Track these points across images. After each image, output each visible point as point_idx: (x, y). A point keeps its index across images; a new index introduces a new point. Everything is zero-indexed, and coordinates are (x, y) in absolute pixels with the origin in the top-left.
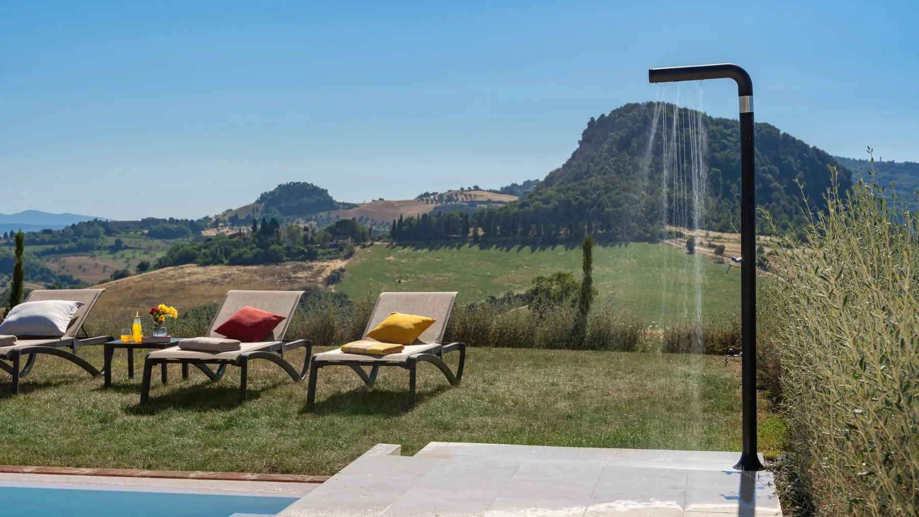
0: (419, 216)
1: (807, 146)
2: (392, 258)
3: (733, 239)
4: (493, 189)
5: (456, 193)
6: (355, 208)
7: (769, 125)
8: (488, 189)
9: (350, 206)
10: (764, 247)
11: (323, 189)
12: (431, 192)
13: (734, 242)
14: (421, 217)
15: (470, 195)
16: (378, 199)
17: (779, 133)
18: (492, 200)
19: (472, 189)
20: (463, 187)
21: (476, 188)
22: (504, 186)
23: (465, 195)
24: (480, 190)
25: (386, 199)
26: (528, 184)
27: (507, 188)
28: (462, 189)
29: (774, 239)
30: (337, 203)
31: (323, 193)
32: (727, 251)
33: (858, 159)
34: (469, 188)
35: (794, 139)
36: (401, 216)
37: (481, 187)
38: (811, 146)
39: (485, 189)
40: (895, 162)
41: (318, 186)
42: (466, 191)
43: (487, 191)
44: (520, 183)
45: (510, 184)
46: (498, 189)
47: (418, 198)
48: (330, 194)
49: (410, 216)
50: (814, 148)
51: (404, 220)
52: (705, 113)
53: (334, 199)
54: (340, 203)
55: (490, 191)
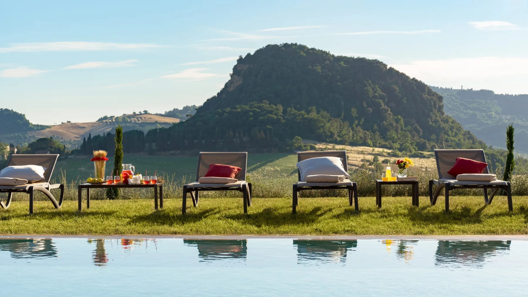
0: (104, 134)
1: (408, 77)
2: (83, 169)
3: (354, 151)
4: (158, 113)
5: (129, 117)
6: (48, 129)
7: (378, 61)
8: (155, 113)
9: (43, 127)
10: (379, 157)
11: (21, 114)
12: (109, 116)
13: (355, 153)
14: (106, 135)
15: (141, 118)
16: (66, 122)
17: (386, 67)
18: (159, 122)
19: (142, 113)
20: (135, 111)
21: (146, 112)
22: (168, 111)
23: (137, 118)
24: (149, 114)
25: (72, 122)
26: (186, 108)
27: (170, 112)
28: (134, 113)
29: (386, 150)
30: (33, 125)
31: (21, 117)
32: (350, 160)
33: (445, 88)
34: (140, 112)
35: (398, 72)
36: (90, 135)
37: (149, 112)
38: (411, 78)
39: (153, 114)
40: (473, 90)
41: (17, 112)
42: (138, 115)
43: (154, 114)
44: (181, 108)
45: (172, 109)
46: (163, 113)
47: (99, 120)
48: (27, 118)
49: (97, 135)
50: (414, 79)
51: (92, 137)
52: (329, 52)
53: (30, 122)
54: (35, 125)
55: (157, 114)
